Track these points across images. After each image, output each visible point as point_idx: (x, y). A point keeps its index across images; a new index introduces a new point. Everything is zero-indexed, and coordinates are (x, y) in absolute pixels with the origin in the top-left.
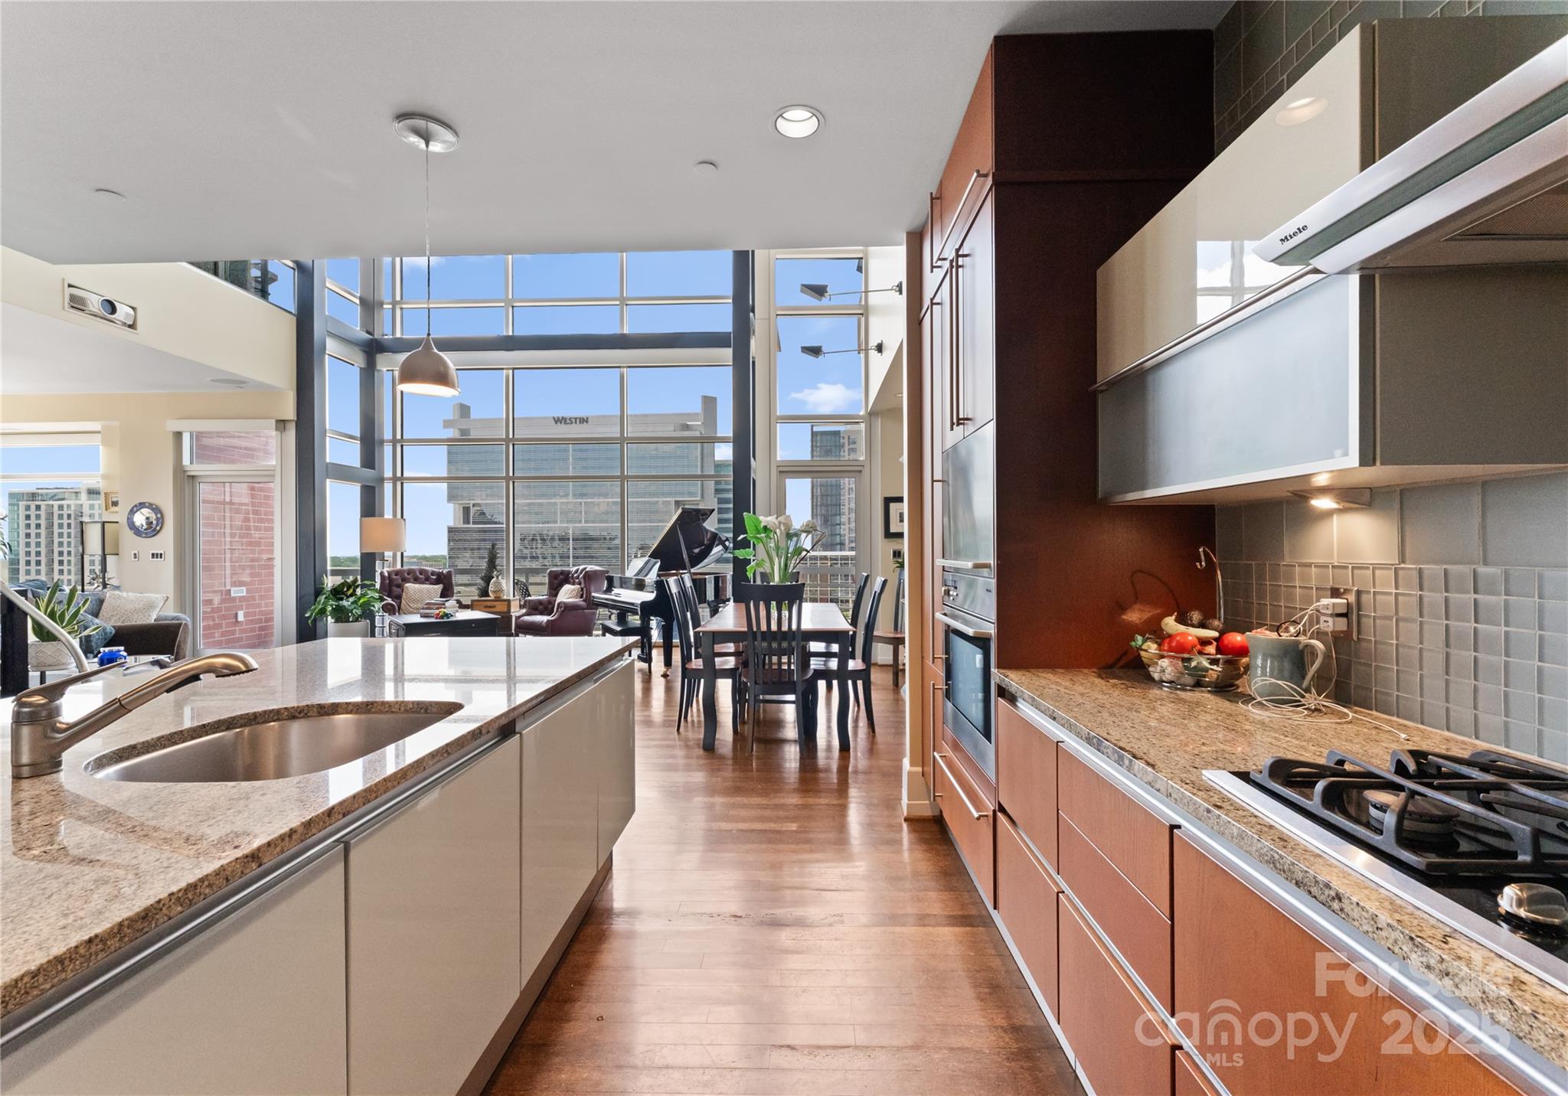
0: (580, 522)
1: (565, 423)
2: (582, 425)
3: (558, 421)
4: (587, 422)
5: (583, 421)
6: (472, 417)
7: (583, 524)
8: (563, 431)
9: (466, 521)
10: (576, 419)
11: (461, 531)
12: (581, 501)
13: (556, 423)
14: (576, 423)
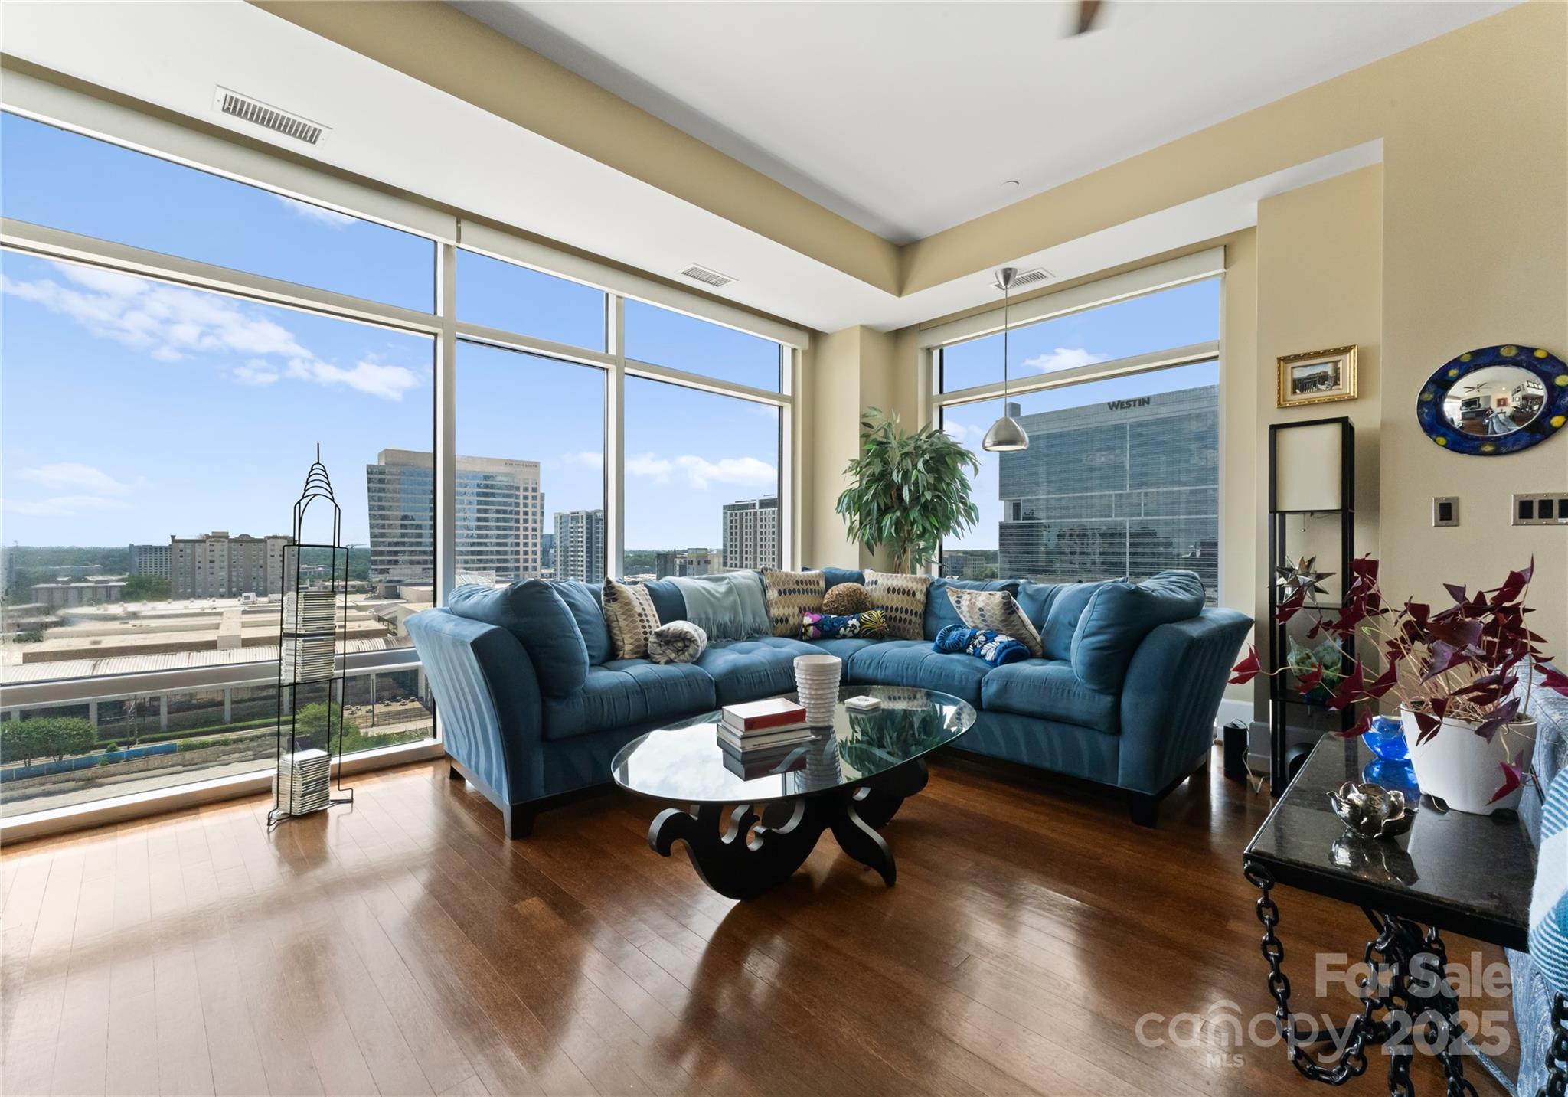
0: (1139, 515)
1: (1122, 408)
2: (1142, 407)
3: (1113, 406)
4: (1148, 403)
5: (1144, 402)
6: (1021, 415)
7: (1143, 517)
8: (1117, 417)
9: (1017, 516)
10: (1134, 401)
11: (1012, 526)
12: (1139, 491)
13: (1111, 409)
14: (1134, 405)
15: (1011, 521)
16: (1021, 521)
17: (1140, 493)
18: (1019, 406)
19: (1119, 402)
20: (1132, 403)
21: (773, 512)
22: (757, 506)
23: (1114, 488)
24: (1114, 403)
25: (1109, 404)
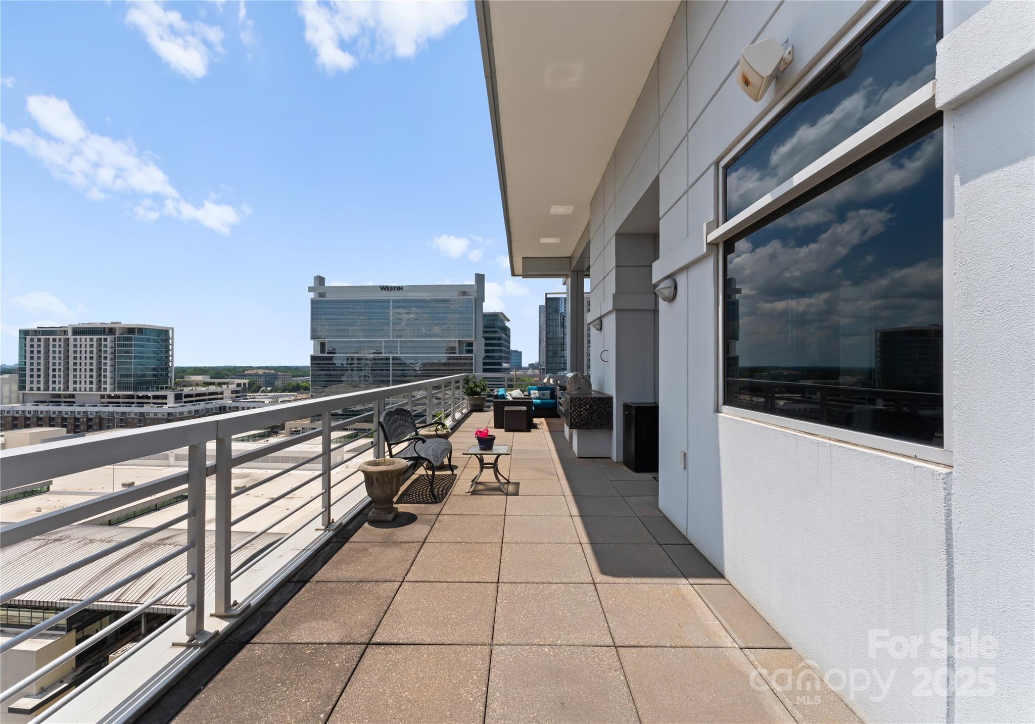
0: (397, 353)
1: (388, 290)
2: (398, 292)
3: (384, 288)
4: (402, 289)
5: (400, 288)
6: (326, 285)
7: (399, 354)
8: (385, 295)
9: (322, 351)
10: (395, 287)
11: (320, 358)
12: (397, 339)
13: (382, 290)
14: (395, 290)
15: (319, 354)
16: (326, 355)
17: (397, 341)
18: (324, 278)
19: (386, 286)
20: (393, 288)
21: (91, 340)
22: (70, 333)
23: (383, 336)
24: (383, 286)
25: (380, 286)
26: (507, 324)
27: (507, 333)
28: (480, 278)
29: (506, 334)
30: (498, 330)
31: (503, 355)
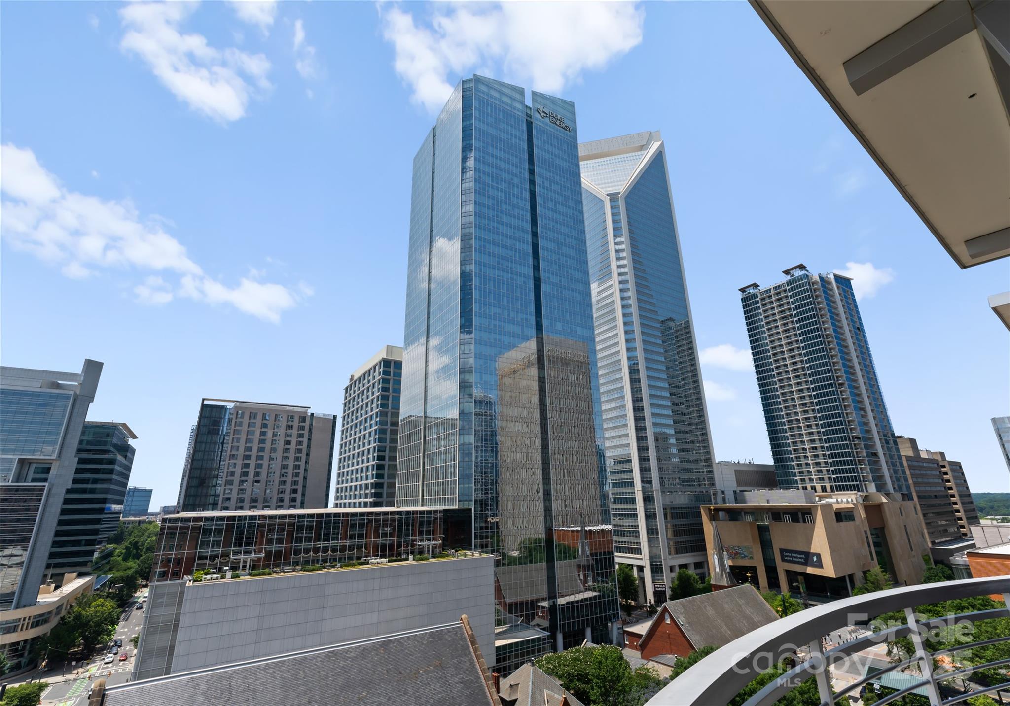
26: (131, 442)
27: (129, 454)
28: (93, 368)
29: (125, 457)
30: (112, 449)
31: (112, 487)
